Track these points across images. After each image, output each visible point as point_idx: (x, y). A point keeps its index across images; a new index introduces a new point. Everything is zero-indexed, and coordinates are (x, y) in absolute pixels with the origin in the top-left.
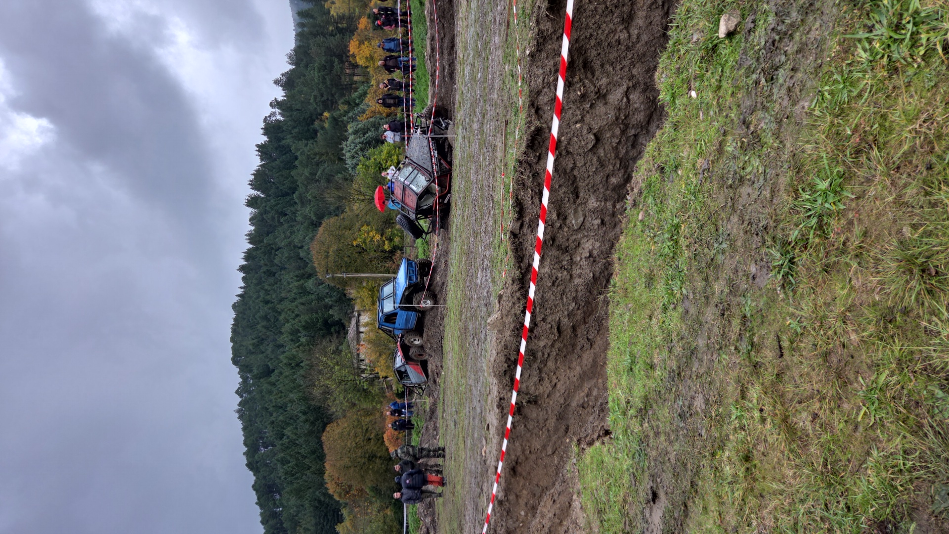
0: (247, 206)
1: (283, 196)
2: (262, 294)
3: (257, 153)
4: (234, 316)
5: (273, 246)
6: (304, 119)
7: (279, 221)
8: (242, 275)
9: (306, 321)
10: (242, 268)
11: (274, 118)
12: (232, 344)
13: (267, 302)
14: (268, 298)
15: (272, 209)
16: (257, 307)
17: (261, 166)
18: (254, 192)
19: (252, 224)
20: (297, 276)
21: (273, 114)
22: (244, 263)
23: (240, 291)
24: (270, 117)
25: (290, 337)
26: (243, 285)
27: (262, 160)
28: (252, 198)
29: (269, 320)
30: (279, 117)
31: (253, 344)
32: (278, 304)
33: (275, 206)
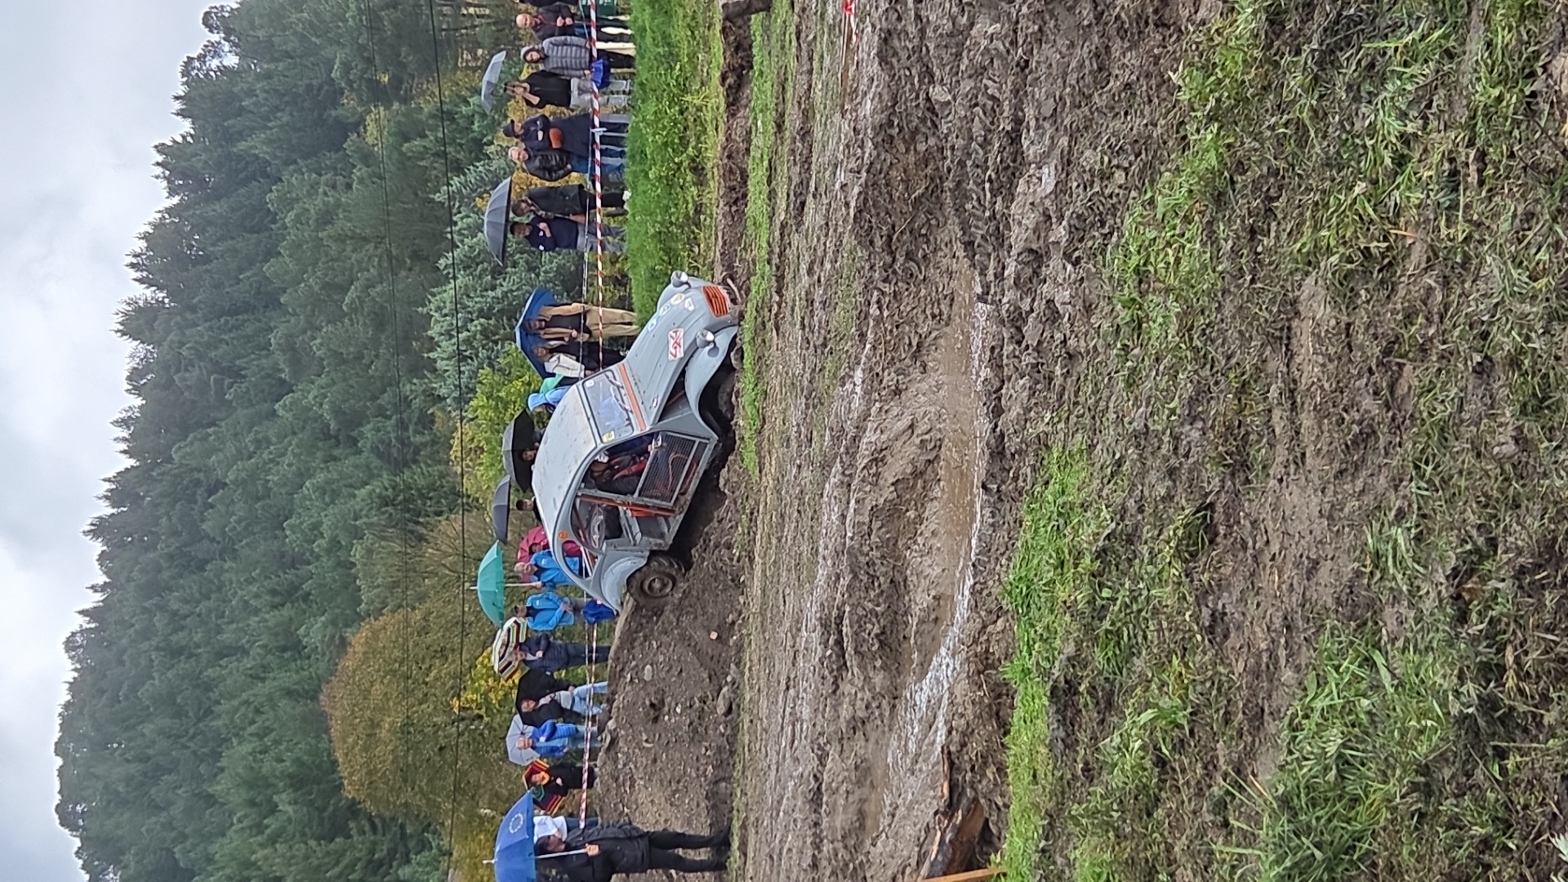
0: (124, 334)
1: (234, 312)
2: (160, 621)
3: (159, 170)
4: (71, 676)
5: (201, 476)
6: (309, 87)
7: (221, 393)
8: (98, 547)
9: (298, 761)
10: (99, 529)
11: (214, 63)
12: (59, 761)
13: (176, 652)
14: (179, 638)
15: (201, 357)
16: (143, 662)
17: (169, 210)
18: (144, 293)
19: (137, 390)
20: (273, 592)
21: (213, 50)
22: (106, 510)
23: (94, 599)
24: (201, 58)
25: (244, 794)
26: (102, 579)
27: (172, 192)
28: (139, 310)
29: (179, 713)
30: (232, 60)
31: (129, 780)
32: (211, 664)
33: (210, 346)
